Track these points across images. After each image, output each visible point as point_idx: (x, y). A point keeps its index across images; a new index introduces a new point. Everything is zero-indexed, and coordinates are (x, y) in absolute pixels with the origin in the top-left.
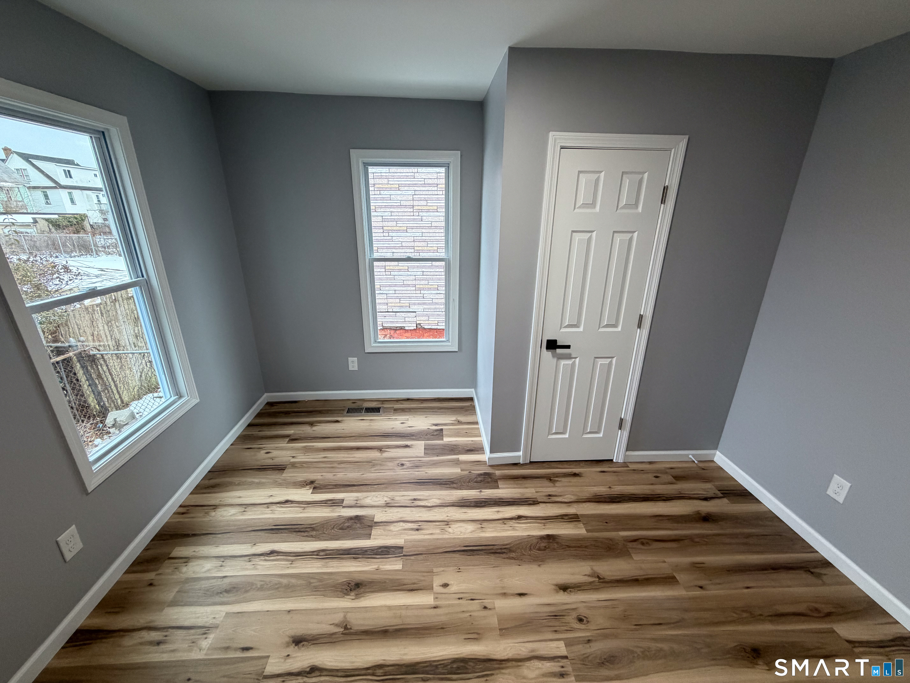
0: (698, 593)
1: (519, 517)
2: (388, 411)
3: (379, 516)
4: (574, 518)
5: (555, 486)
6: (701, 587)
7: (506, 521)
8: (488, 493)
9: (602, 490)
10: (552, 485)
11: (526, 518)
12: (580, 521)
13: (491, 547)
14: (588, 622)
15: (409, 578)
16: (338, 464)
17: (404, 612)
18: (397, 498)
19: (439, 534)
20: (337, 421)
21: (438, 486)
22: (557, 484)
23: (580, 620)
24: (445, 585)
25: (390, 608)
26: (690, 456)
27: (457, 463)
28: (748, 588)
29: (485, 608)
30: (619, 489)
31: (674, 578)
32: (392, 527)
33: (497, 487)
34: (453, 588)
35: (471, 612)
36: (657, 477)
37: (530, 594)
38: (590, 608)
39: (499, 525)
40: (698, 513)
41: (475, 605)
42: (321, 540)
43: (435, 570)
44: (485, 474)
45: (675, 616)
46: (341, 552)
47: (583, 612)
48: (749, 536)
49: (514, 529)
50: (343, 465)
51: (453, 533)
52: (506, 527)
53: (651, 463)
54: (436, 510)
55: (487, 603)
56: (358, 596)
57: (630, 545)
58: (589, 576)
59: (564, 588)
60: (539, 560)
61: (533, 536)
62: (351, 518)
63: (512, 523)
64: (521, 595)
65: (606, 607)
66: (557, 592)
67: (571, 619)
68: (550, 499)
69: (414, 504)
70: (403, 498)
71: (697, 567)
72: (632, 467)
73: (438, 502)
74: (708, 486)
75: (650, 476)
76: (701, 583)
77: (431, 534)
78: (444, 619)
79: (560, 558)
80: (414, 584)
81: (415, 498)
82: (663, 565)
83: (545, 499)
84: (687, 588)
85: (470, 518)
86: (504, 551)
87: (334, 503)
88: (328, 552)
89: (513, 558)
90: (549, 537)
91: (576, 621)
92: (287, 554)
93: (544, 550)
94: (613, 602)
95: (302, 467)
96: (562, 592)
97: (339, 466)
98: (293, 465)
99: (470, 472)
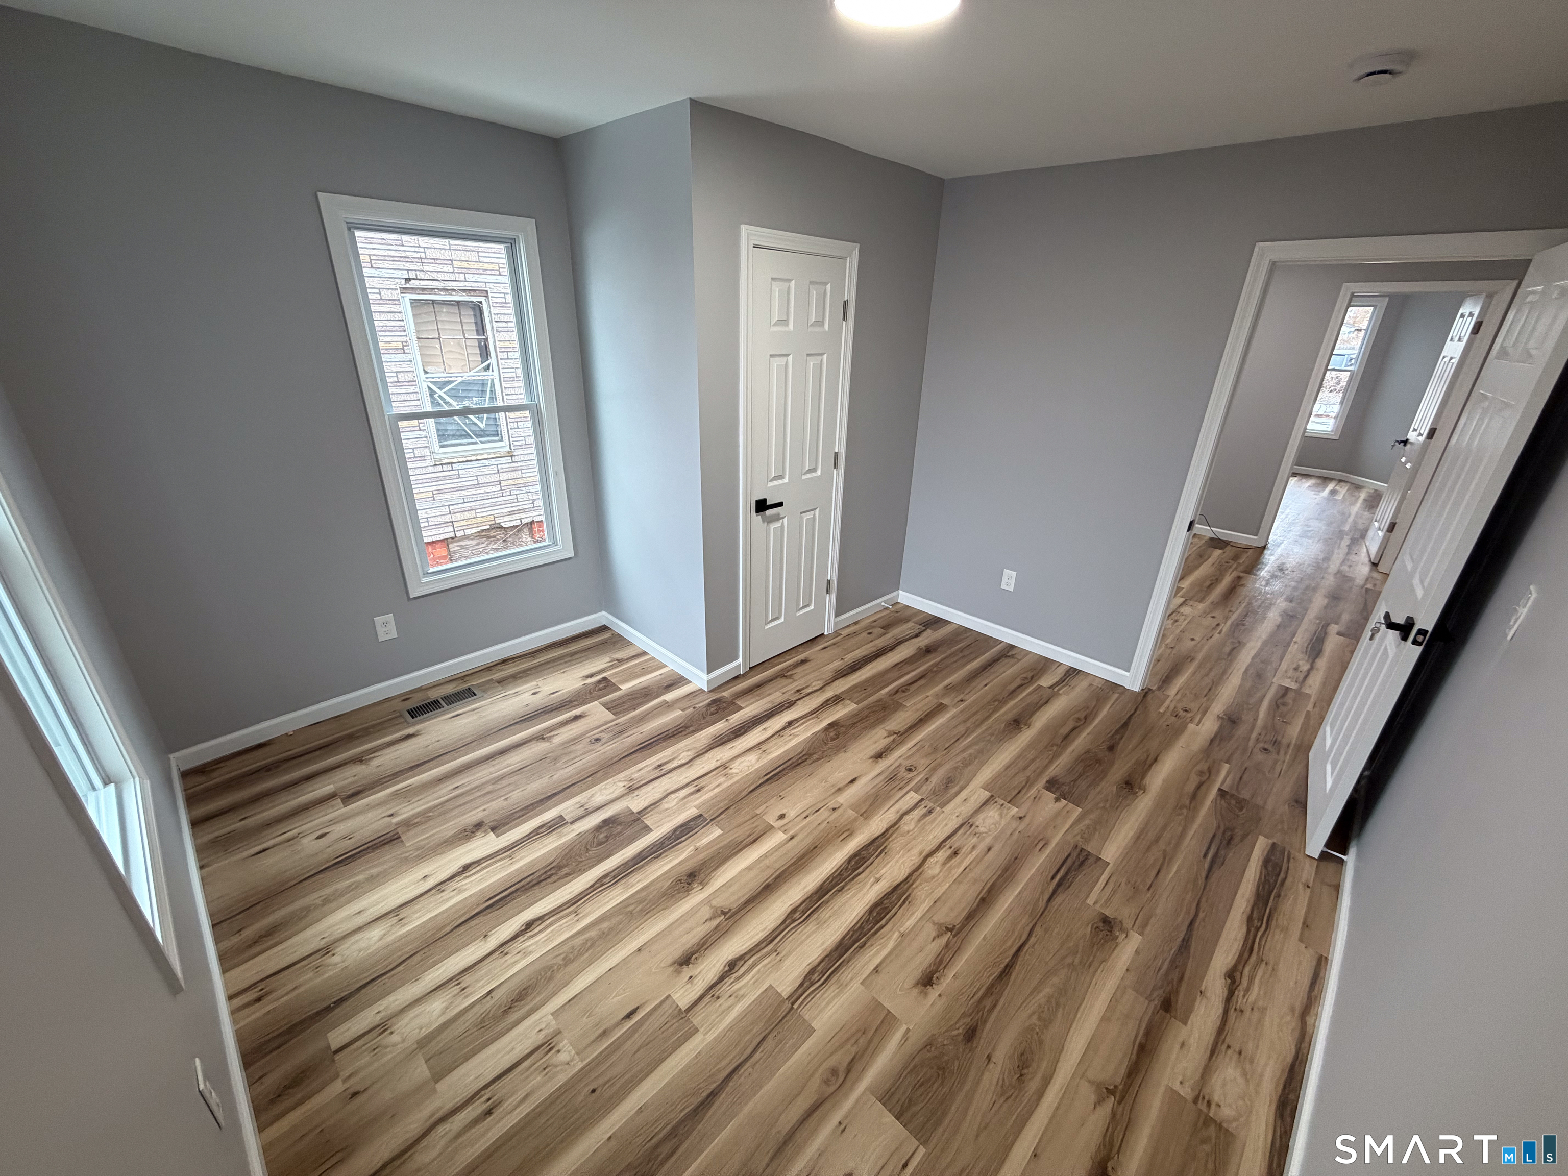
0: (962, 706)
1: (790, 723)
2: (487, 687)
3: (636, 804)
4: (837, 700)
5: (795, 681)
6: (962, 701)
7: (781, 733)
8: (736, 718)
9: (837, 664)
10: (791, 680)
11: (796, 720)
12: (843, 699)
13: (790, 762)
14: (915, 767)
15: (739, 834)
16: (494, 784)
17: (767, 862)
18: (636, 776)
19: (724, 782)
20: (409, 737)
21: (673, 739)
22: (796, 677)
23: (910, 770)
24: (782, 816)
25: (749, 868)
26: (883, 604)
27: (668, 706)
28: (986, 685)
29: (834, 809)
30: (851, 657)
31: (942, 704)
32: (665, 805)
33: (741, 708)
34: (792, 814)
35: (825, 820)
36: (869, 634)
37: (860, 776)
38: (909, 757)
39: (777, 741)
40: (919, 649)
41: (824, 814)
42: (585, 870)
43: (758, 812)
44: (714, 702)
45: (961, 729)
46: (631, 864)
47: (907, 763)
48: (962, 650)
49: (795, 736)
50: (504, 782)
51: (741, 772)
52: (786, 738)
53: (856, 623)
54: (698, 761)
55: (831, 805)
56: (704, 884)
57: (897, 697)
58: (888, 736)
59: (879, 756)
60: (841, 748)
61: (819, 732)
62: (598, 828)
63: (787, 731)
64: (853, 781)
65: (918, 750)
66: (877, 762)
67: (903, 773)
68: (801, 695)
69: (661, 771)
70: (642, 771)
71: (949, 689)
72: (845, 633)
73: (690, 755)
74: (910, 624)
75: (865, 634)
76: (959, 698)
77: (718, 785)
78: (809, 840)
79: (856, 737)
80: (750, 835)
81: (659, 763)
82: (927, 700)
83: (798, 696)
84: (955, 706)
85: (743, 750)
86: (804, 758)
87: (550, 827)
88: (613, 874)
89: (818, 760)
90: (831, 725)
91: (908, 773)
92: (558, 911)
93: (838, 738)
94: (920, 746)
95: (430, 819)
96: (880, 760)
97: (498, 786)
98: (408, 824)
99: (694, 708)
